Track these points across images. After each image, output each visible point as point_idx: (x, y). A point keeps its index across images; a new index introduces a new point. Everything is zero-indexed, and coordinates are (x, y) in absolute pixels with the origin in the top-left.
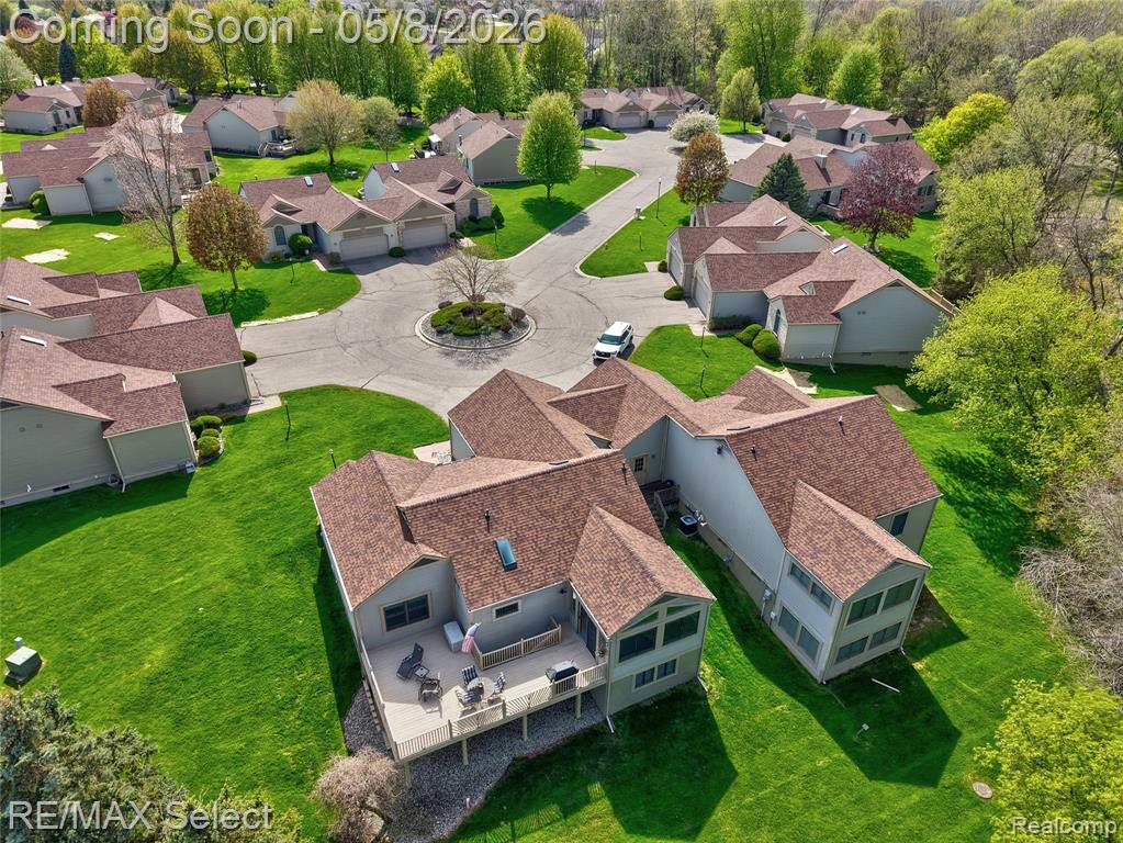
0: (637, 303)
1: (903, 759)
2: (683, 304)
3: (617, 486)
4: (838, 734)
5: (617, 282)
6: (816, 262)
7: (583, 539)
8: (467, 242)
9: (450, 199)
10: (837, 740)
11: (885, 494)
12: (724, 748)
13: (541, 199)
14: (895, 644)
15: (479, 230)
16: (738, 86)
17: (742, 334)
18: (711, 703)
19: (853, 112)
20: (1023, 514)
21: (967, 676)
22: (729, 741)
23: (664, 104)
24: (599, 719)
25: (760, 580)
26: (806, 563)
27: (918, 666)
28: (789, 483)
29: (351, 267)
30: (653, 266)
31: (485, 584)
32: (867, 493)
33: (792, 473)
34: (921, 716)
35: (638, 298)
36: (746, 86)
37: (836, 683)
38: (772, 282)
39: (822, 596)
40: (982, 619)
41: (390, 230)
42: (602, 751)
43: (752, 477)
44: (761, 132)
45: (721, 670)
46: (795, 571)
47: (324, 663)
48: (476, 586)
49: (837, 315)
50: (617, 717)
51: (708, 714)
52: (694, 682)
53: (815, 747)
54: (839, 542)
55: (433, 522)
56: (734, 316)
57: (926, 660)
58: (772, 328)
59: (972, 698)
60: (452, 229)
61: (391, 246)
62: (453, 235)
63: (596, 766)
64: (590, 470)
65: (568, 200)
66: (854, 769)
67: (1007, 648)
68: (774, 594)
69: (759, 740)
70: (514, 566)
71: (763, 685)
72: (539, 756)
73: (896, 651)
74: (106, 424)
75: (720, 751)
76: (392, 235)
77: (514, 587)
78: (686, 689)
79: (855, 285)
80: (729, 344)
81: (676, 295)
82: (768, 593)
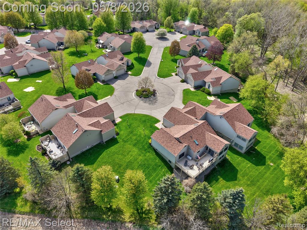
0: (176, 84)
1: (260, 162)
2: (185, 83)
3: (208, 127)
4: (249, 161)
5: (168, 79)
6: (212, 72)
7: (206, 138)
8: (130, 73)
9: (122, 62)
10: (250, 162)
11: (247, 120)
12: (234, 166)
13: (137, 57)
14: (252, 145)
15: (130, 69)
16: (168, 20)
17: (201, 89)
18: (229, 160)
19: (195, 26)
20: (261, 119)
21: (263, 148)
22: (235, 165)
23: (150, 25)
24: (214, 167)
25: (229, 139)
26: (241, 135)
27: (256, 148)
28: (233, 122)
29: (108, 83)
30: (173, 74)
31: (195, 148)
32: (244, 121)
33: (233, 120)
34: (260, 155)
35: (175, 83)
36: (170, 20)
37: (245, 153)
38: (205, 78)
39: (244, 140)
40: (262, 138)
41: (114, 72)
42: (217, 171)
43: (228, 121)
44: (174, 31)
45: (229, 155)
46: (238, 137)
47: (165, 167)
48: (194, 149)
49: (221, 84)
50: (217, 165)
51: (230, 162)
52: (225, 158)
53: (247, 163)
54: (245, 130)
55: (184, 139)
56: (198, 86)
57: (257, 147)
58: (207, 88)
59: (265, 151)
60: (126, 70)
61: (114, 76)
62: (126, 71)
63: (217, 174)
64: (203, 125)
65: (143, 57)
66: (254, 165)
67: (267, 142)
68: (233, 141)
69: (239, 164)
70: (198, 144)
71: (236, 156)
72: (208, 174)
73: (252, 146)
74: (101, 131)
75: (234, 167)
76: (115, 73)
77: (199, 148)
78: (225, 159)
79: (222, 78)
80: (199, 92)
81: (183, 81)
82: (232, 141)
